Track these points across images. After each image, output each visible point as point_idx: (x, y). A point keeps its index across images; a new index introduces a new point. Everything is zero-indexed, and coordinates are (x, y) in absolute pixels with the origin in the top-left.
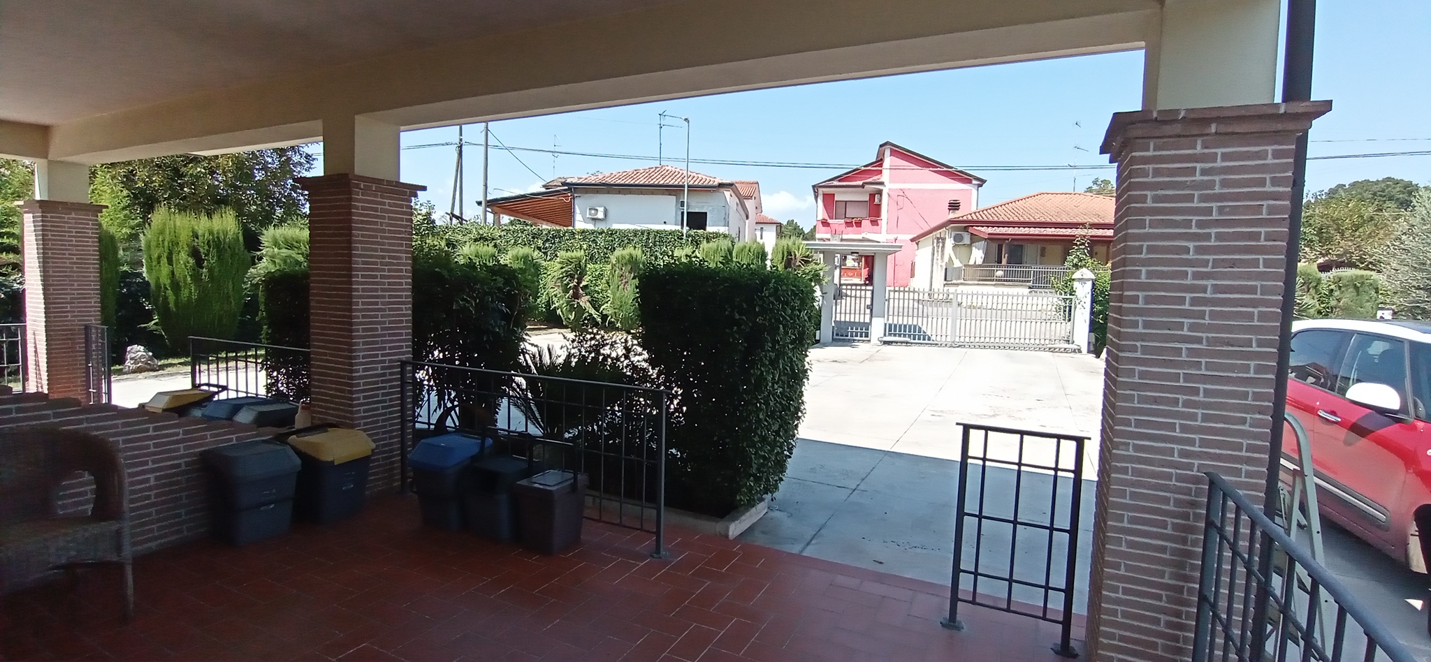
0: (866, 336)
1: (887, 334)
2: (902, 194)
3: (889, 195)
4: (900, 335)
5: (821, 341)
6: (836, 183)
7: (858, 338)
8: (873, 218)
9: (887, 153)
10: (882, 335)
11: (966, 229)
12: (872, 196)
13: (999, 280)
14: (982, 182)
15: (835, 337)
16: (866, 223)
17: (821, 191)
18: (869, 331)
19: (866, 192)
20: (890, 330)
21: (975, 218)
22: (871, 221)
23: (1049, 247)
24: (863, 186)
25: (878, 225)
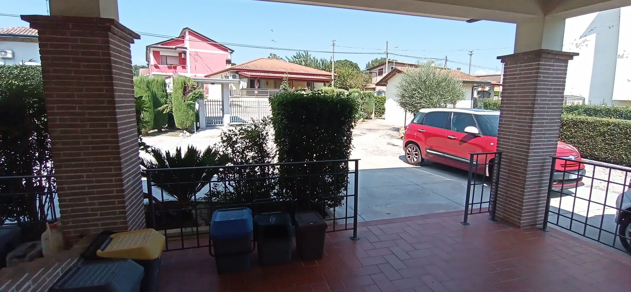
0: (222, 123)
1: (231, 122)
2: (197, 54)
3: (190, 55)
4: (237, 122)
5: (201, 127)
6: (160, 46)
7: (218, 124)
8: (183, 65)
9: (187, 33)
10: (229, 122)
11: (237, 73)
12: (180, 54)
13: (257, 95)
14: (233, 51)
15: (207, 125)
16: (179, 68)
17: (152, 49)
18: (223, 121)
19: (176, 52)
20: (232, 120)
21: (241, 68)
22: (182, 67)
23: (269, 81)
24: (176, 49)
25: (186, 69)
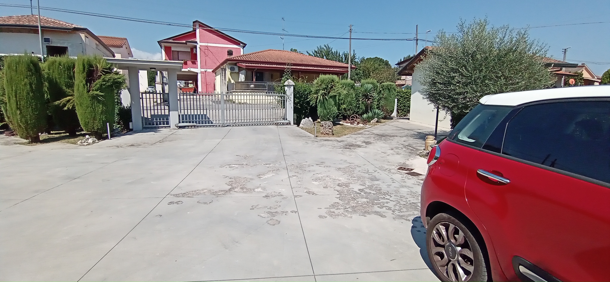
0: (168, 123)
1: (181, 122)
2: (207, 49)
3: (200, 49)
4: (190, 122)
5: (134, 130)
6: (171, 41)
7: (162, 125)
8: (193, 61)
9: (197, 26)
10: (178, 123)
11: (236, 64)
12: (192, 49)
13: (252, 89)
14: (245, 45)
15: (144, 126)
16: (189, 63)
18: (169, 121)
19: (188, 47)
20: (183, 119)
21: (240, 58)
23: (275, 74)
24: (186, 43)
25: (196, 64)
